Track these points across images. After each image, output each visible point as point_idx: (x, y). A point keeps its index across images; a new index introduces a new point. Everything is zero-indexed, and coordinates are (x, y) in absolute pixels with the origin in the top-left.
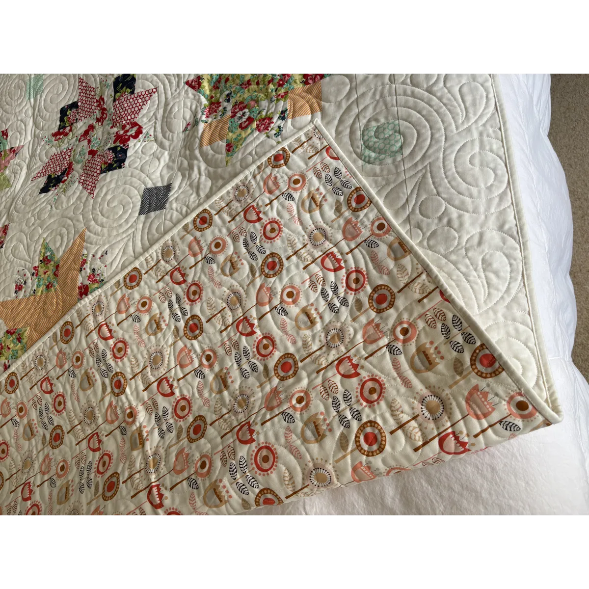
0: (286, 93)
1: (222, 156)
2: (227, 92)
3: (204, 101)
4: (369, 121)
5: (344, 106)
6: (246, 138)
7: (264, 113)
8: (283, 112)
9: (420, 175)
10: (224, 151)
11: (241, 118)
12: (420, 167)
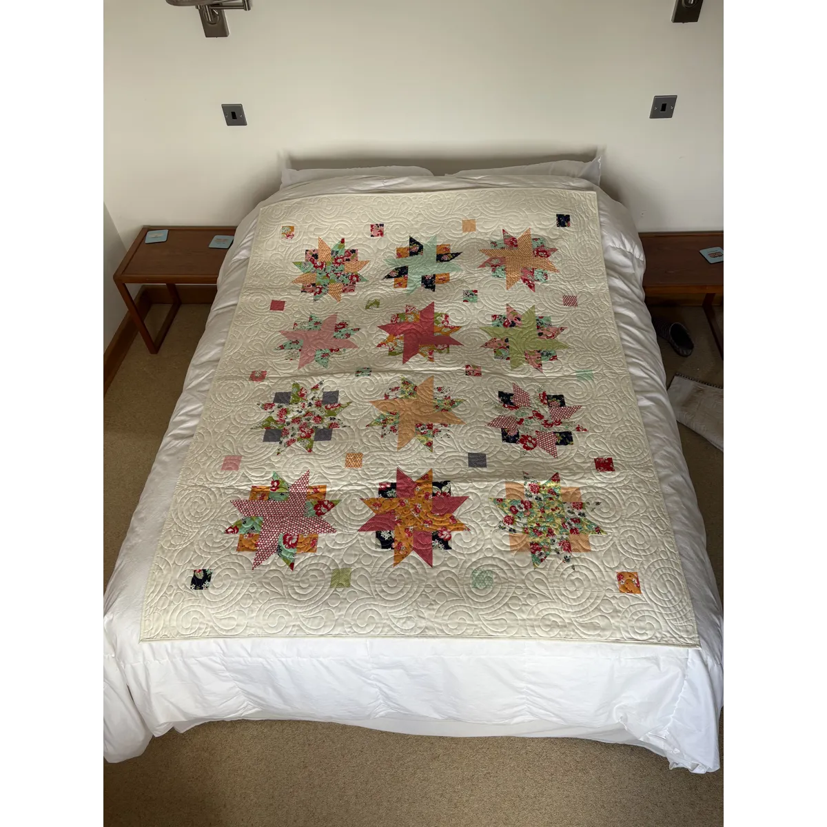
0: (528, 533)
1: (495, 495)
2: (542, 498)
3: (542, 483)
4: (497, 574)
5: (510, 563)
6: (503, 510)
7: (518, 520)
8: (514, 531)
9: (459, 594)
10: (498, 497)
11: (519, 506)
12: (463, 595)
